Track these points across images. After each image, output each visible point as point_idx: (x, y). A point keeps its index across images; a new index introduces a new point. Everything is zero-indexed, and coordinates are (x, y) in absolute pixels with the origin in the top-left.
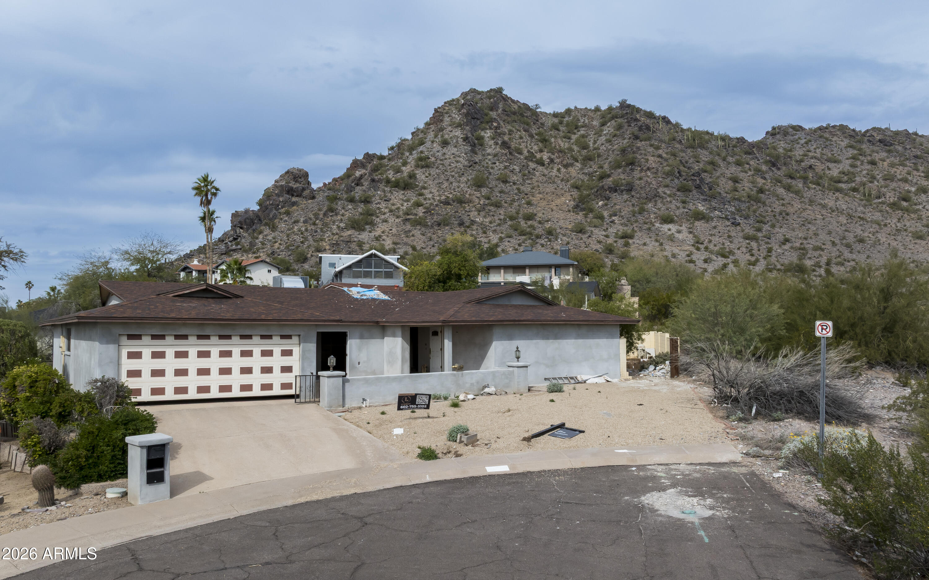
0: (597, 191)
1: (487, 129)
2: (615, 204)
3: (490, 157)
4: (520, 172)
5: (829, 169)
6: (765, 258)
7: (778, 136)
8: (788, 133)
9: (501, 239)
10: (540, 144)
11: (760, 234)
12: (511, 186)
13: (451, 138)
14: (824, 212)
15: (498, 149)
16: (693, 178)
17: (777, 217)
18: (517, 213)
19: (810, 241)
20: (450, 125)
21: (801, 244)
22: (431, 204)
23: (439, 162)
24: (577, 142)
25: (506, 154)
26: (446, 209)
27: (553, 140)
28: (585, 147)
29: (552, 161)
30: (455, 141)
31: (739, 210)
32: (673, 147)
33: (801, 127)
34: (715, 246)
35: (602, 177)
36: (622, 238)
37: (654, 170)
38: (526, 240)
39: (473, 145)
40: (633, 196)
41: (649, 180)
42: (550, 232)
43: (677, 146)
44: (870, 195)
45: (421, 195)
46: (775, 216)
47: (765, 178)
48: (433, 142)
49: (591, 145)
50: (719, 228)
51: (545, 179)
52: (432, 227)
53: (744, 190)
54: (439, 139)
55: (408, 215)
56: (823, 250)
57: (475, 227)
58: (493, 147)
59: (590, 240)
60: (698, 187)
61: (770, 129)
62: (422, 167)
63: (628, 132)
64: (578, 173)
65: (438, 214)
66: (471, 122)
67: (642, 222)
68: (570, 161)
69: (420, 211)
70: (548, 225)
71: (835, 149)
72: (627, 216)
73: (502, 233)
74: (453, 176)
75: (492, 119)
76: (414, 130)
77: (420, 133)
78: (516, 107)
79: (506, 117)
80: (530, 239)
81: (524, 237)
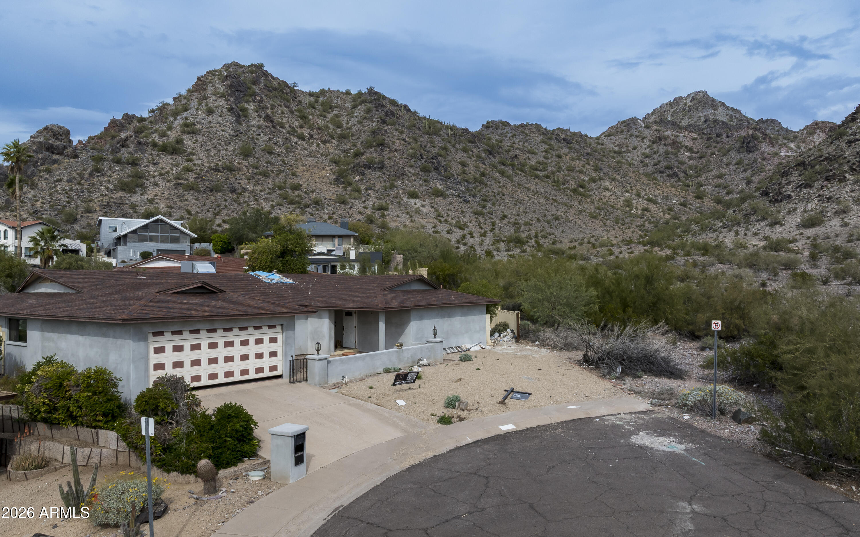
0: (354, 167)
1: (250, 102)
2: (370, 179)
3: (254, 129)
4: (283, 144)
5: (529, 159)
6: (491, 231)
7: (491, 129)
8: (498, 127)
9: (272, 207)
10: (300, 120)
11: (485, 211)
12: (276, 157)
13: (216, 107)
14: (529, 194)
15: (262, 122)
16: (432, 160)
17: (496, 197)
18: (285, 183)
19: (521, 217)
20: (214, 95)
21: (516, 220)
22: (202, 170)
23: (205, 129)
24: (332, 121)
25: (269, 127)
26: (217, 176)
27: (311, 117)
28: (339, 126)
29: (312, 136)
30: (219, 110)
31: (468, 190)
32: (414, 133)
33: (508, 123)
34: (452, 219)
35: (357, 155)
36: (379, 209)
37: (401, 152)
38: (295, 208)
39: (238, 116)
40: (384, 173)
41: (397, 160)
42: (317, 203)
43: (417, 131)
44: (558, 182)
45: (190, 160)
46: (494, 196)
47: (485, 164)
48: (197, 109)
49: (345, 125)
50: (454, 204)
51: (306, 153)
52: (205, 192)
53: (470, 173)
54: (203, 107)
55: (179, 179)
56: (531, 225)
57: (246, 194)
58: (257, 119)
59: (351, 211)
60: (436, 169)
61: (485, 123)
62: (189, 133)
63: (376, 116)
64: (335, 149)
65: (209, 180)
66: (235, 94)
67: (392, 196)
68: (328, 138)
69: (191, 177)
70: (313, 196)
71: (533, 143)
72: (381, 190)
73: (272, 201)
74: (220, 144)
75: (255, 92)
76: (176, 96)
77: (182, 99)
78: (276, 83)
79: (268, 93)
80: (299, 208)
81: (294, 206)
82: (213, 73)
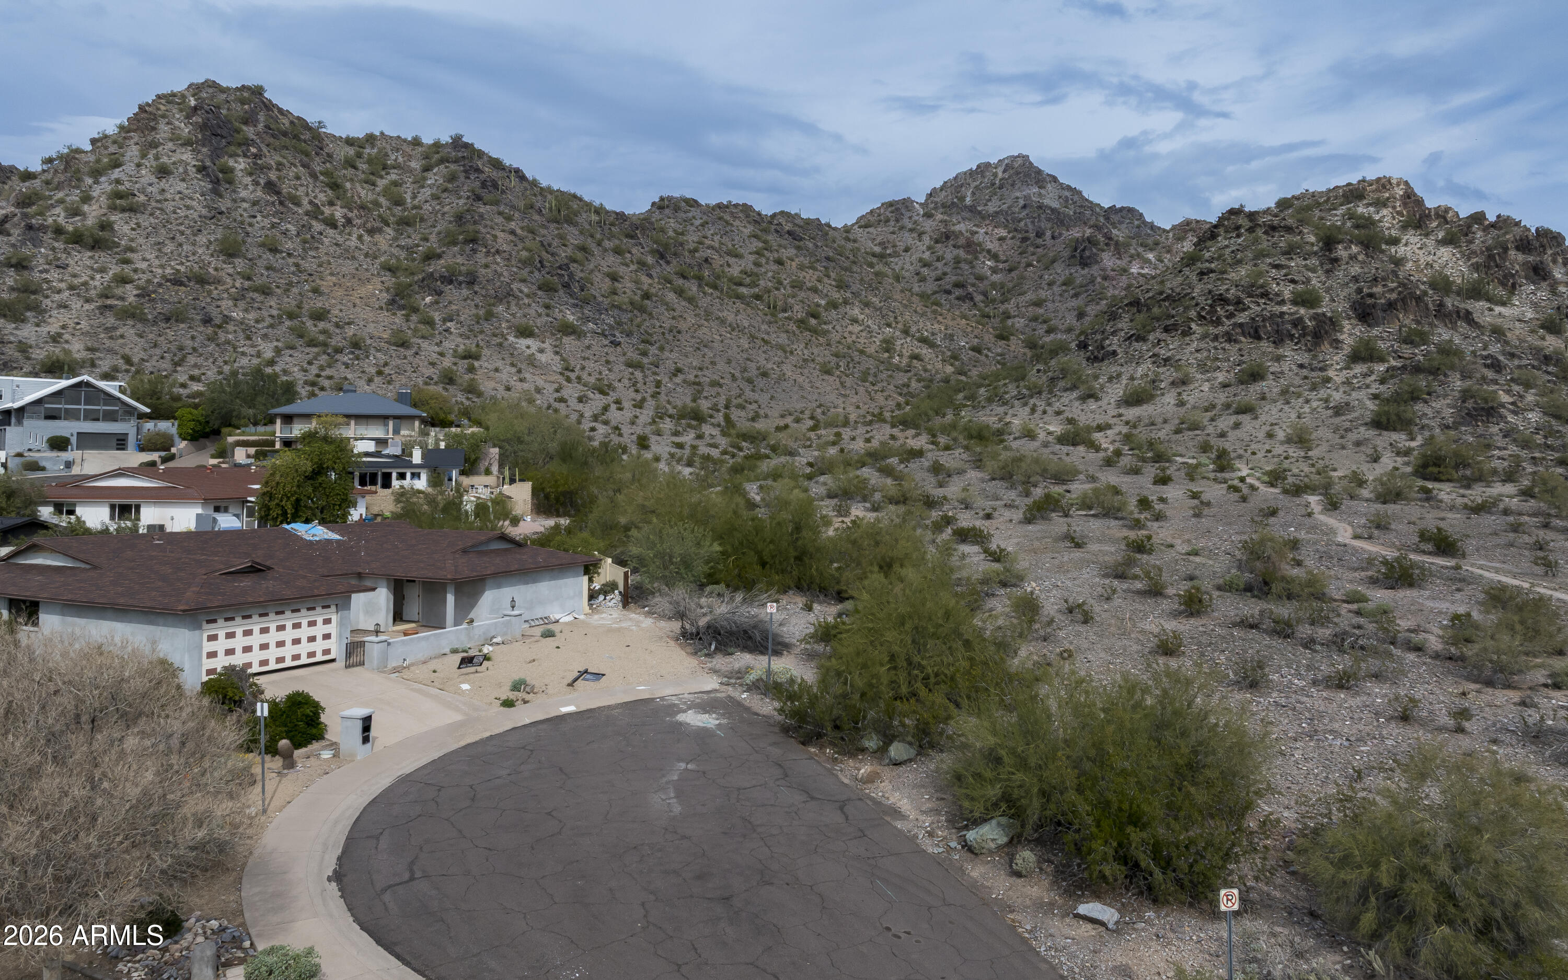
0: (423, 280)
1: (239, 156)
2: (450, 303)
3: (245, 205)
4: (298, 235)
5: (729, 265)
6: (652, 396)
7: (667, 211)
8: (679, 208)
9: (278, 351)
10: (330, 192)
11: (645, 360)
12: (283, 258)
13: (174, 163)
14: (723, 330)
15: (259, 193)
16: (559, 271)
17: (667, 336)
18: (299, 307)
19: (706, 372)
20: (171, 140)
21: (696, 376)
22: (149, 281)
23: (154, 204)
24: (386, 192)
25: (273, 203)
26: (177, 293)
27: (348, 185)
28: (399, 202)
29: (349, 221)
30: (181, 170)
31: (619, 324)
32: (531, 220)
33: (696, 201)
34: (590, 375)
35: (430, 257)
36: (465, 358)
37: (506, 255)
38: (318, 354)
39: (216, 182)
40: (476, 293)
41: (498, 269)
42: (356, 344)
43: (536, 217)
44: (775, 307)
45: (127, 262)
46: (663, 334)
47: (650, 276)
48: (139, 165)
49: (409, 200)
50: (595, 348)
51: (339, 251)
52: (155, 323)
53: (625, 293)
54: (150, 161)
55: (107, 297)
56: (721, 386)
57: (231, 328)
58: (251, 188)
59: (416, 361)
60: (566, 286)
61: (657, 200)
62: (123, 210)
63: (466, 188)
64: (391, 245)
65: (163, 301)
66: (210, 142)
67: (489, 333)
68: (378, 224)
69: (130, 292)
70: (350, 331)
71: (737, 238)
72: (469, 322)
73: (277, 340)
74: (182, 233)
75: (247, 139)
76: (97, 136)
77: (109, 144)
78: (286, 121)
79: (272, 140)
80: (324, 353)
81: (315, 350)
82: (169, 98)
